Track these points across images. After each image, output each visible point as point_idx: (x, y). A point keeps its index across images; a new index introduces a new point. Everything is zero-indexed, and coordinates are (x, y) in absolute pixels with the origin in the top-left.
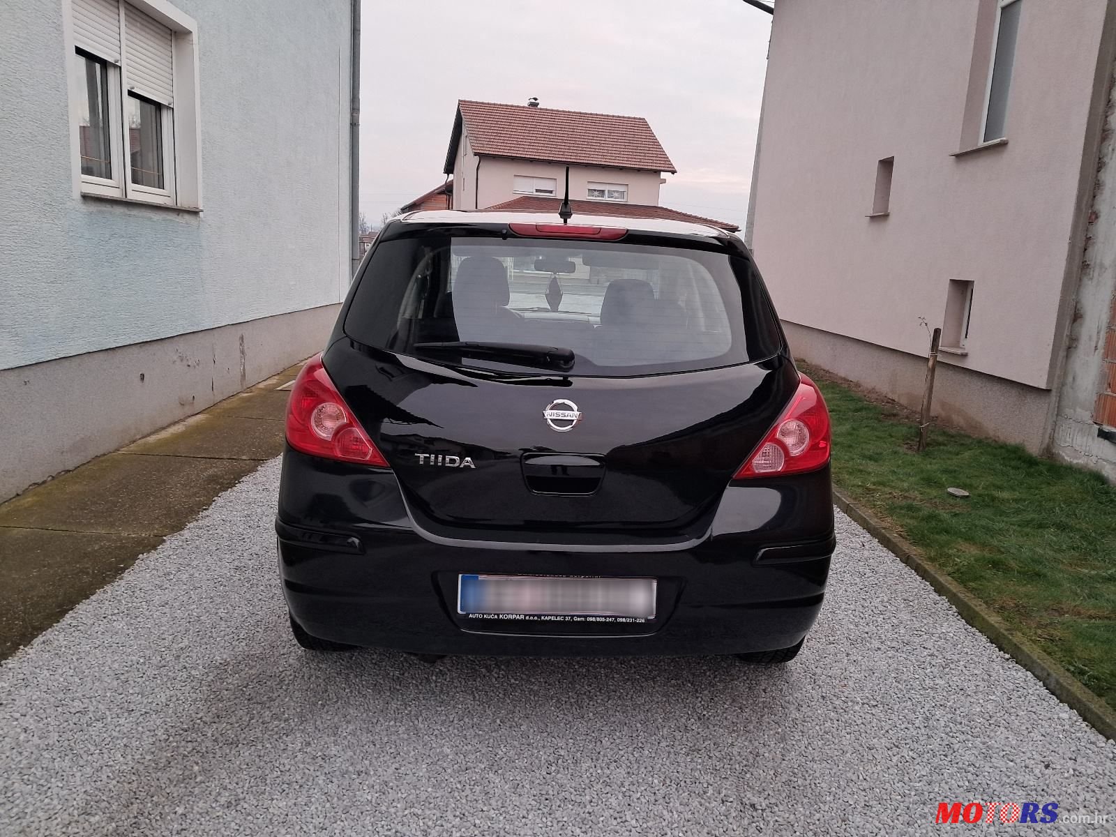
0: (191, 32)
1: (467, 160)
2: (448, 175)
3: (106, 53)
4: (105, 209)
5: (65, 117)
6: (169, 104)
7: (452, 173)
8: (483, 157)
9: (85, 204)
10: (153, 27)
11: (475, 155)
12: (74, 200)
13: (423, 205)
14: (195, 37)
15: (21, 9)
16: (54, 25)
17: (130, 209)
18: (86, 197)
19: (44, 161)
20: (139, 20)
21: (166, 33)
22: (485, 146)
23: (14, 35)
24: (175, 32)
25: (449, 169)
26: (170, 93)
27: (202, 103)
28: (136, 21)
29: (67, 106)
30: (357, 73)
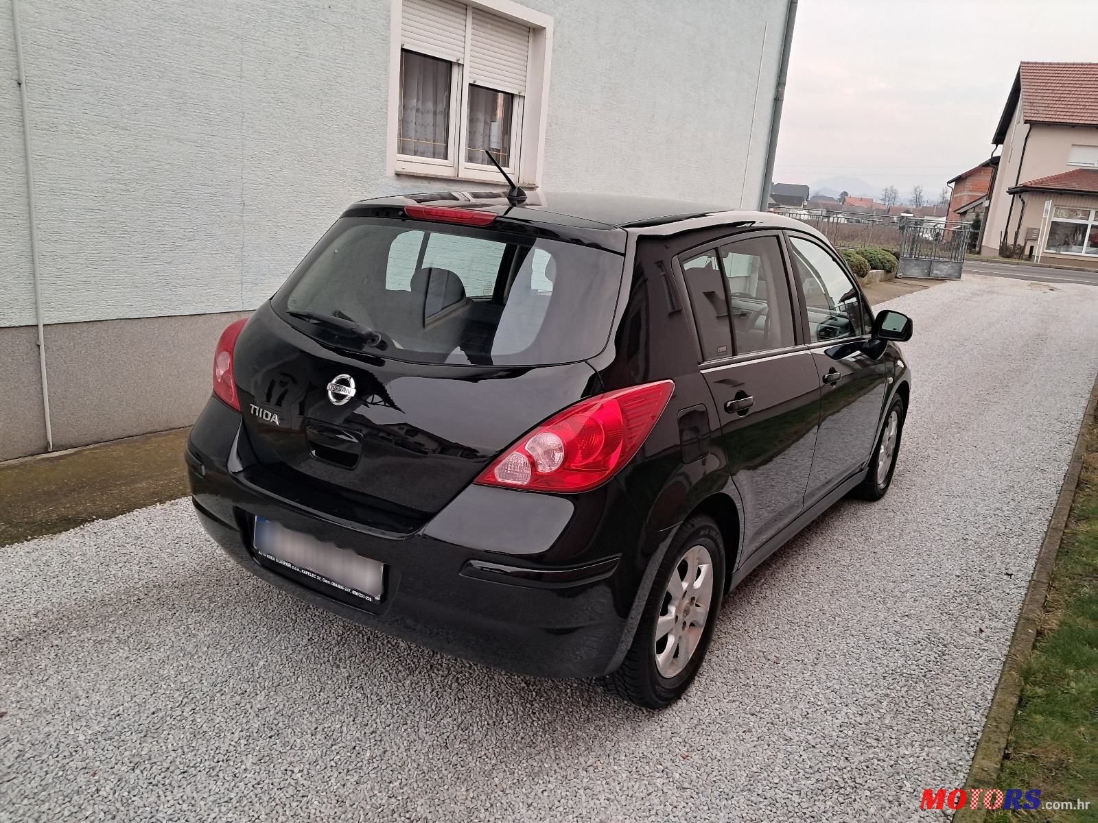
0: (545, 28)
1: (1018, 129)
2: (997, 146)
3: (446, 53)
4: (421, 184)
5: (384, 110)
6: (519, 93)
7: (1002, 143)
8: (1033, 124)
9: (398, 180)
10: (510, 28)
11: (1025, 123)
12: (387, 177)
13: (969, 178)
14: (549, 32)
15: (349, 28)
16: (382, 37)
17: (450, 184)
18: (398, 175)
19: (357, 146)
20: (490, 21)
21: (524, 30)
22: (1041, 112)
23: (340, 49)
24: (534, 29)
25: (999, 138)
26: (523, 83)
27: (552, 89)
28: (487, 23)
29: (387, 101)
30: (788, 46)
